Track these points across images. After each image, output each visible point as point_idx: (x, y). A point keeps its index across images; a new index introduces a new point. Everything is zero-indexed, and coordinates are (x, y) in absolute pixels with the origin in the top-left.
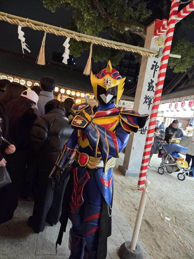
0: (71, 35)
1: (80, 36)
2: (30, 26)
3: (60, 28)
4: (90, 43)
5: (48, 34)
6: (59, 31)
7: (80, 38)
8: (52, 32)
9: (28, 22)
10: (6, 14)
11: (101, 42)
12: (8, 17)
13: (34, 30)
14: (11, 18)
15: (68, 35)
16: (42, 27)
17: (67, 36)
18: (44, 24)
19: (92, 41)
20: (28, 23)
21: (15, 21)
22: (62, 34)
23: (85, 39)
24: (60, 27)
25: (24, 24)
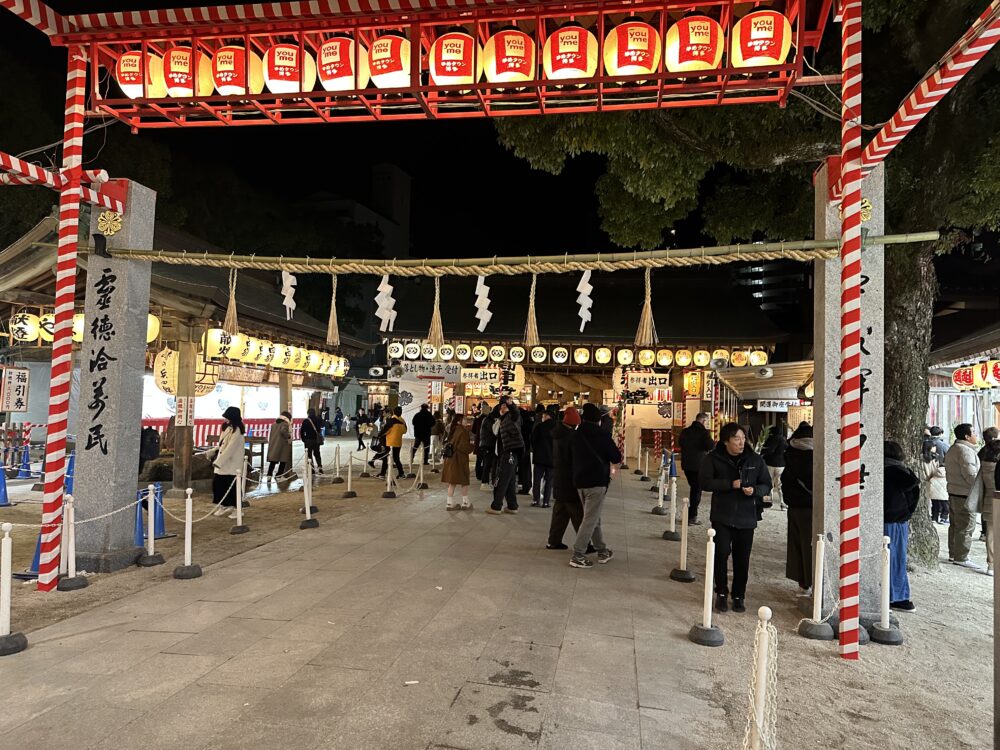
0: (592, 263)
1: (615, 259)
2: (501, 271)
3: (566, 257)
4: (642, 270)
5: (539, 276)
6: (563, 263)
7: (616, 264)
8: (549, 270)
9: (496, 264)
10: (454, 261)
11: (671, 260)
12: (457, 266)
13: (509, 276)
14: (462, 266)
15: (587, 266)
16: (525, 266)
17: (583, 269)
18: (529, 258)
19: (646, 264)
20: (496, 267)
21: (470, 268)
22: (572, 267)
23: (627, 263)
24: (564, 254)
25: (489, 271)
